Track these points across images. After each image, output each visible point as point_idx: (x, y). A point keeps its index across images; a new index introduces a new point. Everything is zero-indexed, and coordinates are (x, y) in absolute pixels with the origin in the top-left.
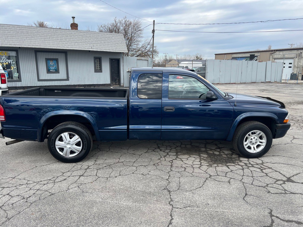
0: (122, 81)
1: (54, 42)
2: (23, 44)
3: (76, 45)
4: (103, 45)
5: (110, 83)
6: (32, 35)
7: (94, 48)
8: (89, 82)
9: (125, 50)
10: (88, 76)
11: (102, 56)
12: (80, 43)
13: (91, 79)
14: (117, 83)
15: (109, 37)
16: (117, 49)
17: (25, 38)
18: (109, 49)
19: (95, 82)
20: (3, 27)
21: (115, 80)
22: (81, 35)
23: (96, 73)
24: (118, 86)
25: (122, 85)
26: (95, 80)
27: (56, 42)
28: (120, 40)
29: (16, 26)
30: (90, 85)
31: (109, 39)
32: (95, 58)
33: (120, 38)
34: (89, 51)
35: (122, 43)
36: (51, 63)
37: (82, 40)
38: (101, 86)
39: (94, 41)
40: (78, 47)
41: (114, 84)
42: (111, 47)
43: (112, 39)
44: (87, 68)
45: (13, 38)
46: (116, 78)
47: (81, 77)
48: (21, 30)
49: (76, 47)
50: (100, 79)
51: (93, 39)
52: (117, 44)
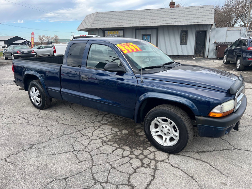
0: (206, 53)
1: (147, 20)
2: (126, 25)
3: (164, 21)
4: (189, 19)
5: (193, 54)
6: (133, 17)
7: (180, 22)
8: (174, 53)
9: (212, 21)
10: (173, 48)
11: (188, 30)
12: (168, 20)
13: (176, 51)
14: (201, 55)
15: (197, 10)
16: (202, 22)
17: (128, 20)
18: (194, 22)
19: (179, 53)
20: (116, 13)
21: (200, 52)
22: (171, 12)
23: (181, 45)
24: (202, 57)
25: (206, 56)
26: (179, 51)
27: (148, 20)
28: (209, 11)
29: (124, 12)
30: (175, 56)
31: (197, 12)
32: (182, 32)
33: (209, 10)
34: (175, 26)
35: (210, 14)
36: (145, 38)
37: (171, 16)
38: (185, 57)
39: (181, 16)
40: (165, 23)
41: (198, 55)
42: (196, 20)
43: (200, 12)
44: (174, 41)
45: (121, 20)
46: (201, 49)
47: (167, 49)
48: (127, 14)
49: (163, 23)
50: (184, 50)
51: (181, 14)
52: (204, 16)
